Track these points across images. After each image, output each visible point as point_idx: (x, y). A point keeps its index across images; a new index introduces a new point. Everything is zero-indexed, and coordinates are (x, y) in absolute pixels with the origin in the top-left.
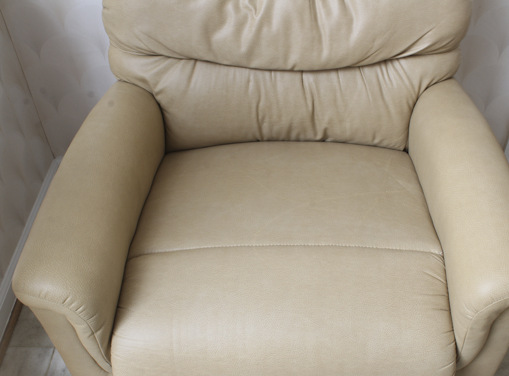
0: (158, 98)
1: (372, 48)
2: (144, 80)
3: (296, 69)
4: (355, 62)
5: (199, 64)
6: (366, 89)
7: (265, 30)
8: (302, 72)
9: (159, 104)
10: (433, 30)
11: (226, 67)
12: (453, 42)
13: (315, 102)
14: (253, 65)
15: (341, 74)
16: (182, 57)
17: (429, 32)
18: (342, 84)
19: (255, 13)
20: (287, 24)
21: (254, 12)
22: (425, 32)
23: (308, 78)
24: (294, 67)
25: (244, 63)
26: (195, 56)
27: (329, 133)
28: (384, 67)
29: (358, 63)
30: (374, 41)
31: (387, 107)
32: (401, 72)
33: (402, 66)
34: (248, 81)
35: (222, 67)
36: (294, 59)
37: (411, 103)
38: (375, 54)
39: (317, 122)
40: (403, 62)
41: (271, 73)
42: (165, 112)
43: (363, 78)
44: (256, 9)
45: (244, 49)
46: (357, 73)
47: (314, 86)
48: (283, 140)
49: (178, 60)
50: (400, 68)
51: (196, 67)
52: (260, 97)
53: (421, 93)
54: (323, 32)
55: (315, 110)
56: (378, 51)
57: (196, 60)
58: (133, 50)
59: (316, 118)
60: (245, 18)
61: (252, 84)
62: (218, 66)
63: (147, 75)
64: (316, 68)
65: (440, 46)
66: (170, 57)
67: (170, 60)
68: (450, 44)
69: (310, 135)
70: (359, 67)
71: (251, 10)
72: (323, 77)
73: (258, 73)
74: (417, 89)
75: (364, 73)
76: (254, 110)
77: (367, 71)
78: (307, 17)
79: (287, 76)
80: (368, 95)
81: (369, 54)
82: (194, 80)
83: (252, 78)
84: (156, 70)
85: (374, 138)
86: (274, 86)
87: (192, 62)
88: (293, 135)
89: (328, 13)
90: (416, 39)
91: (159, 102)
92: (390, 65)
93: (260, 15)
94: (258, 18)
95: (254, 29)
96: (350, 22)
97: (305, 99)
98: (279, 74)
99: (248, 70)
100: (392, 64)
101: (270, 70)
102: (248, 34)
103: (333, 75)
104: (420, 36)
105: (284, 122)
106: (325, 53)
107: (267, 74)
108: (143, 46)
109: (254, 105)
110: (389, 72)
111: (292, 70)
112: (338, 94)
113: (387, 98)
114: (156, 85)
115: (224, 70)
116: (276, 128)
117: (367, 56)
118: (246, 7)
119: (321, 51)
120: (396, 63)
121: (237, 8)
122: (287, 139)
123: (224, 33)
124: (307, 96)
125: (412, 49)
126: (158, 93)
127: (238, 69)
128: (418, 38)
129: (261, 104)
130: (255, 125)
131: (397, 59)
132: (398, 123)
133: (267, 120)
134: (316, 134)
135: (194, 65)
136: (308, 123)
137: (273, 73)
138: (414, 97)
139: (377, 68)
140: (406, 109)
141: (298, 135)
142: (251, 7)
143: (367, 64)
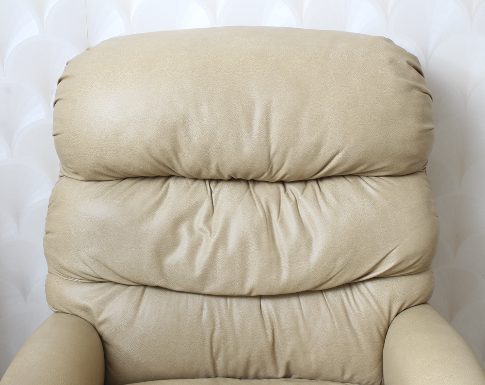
0: (101, 329)
1: (334, 268)
2: (86, 309)
3: (254, 294)
4: (317, 284)
5: (148, 290)
6: (331, 315)
7: (220, 252)
8: (260, 297)
9: (101, 337)
10: (397, 248)
11: (178, 294)
12: (421, 261)
13: (275, 331)
14: (208, 290)
15: (303, 299)
16: (130, 283)
17: (393, 250)
18: (304, 311)
19: (210, 235)
20: (243, 246)
21: (209, 233)
22: (389, 251)
23: (267, 304)
24: (251, 292)
25: (198, 289)
26: (145, 281)
27: (293, 369)
28: (348, 291)
29: (320, 286)
30: (335, 260)
31: (355, 334)
32: (368, 296)
33: (368, 290)
34: (202, 309)
35: (173, 293)
36: (251, 283)
37: (382, 330)
38: (338, 275)
39: (278, 355)
40: (369, 284)
41: (226, 299)
42: (107, 346)
43: (326, 303)
44: (211, 231)
45: (198, 271)
46: (319, 298)
47: (273, 313)
48: (240, 378)
49: (126, 287)
50: (367, 291)
51: (145, 294)
52: (214, 326)
53: (391, 320)
54: (281, 254)
55: (276, 341)
56: (341, 272)
57: (145, 286)
58: (78, 277)
59: (277, 350)
60: (200, 240)
61: (205, 312)
62: (168, 293)
63: (89, 304)
64: (275, 292)
65: (408, 266)
66: (117, 283)
67: (117, 286)
68: (418, 263)
69: (270, 371)
70: (322, 291)
71: (206, 232)
72: (283, 303)
73: (213, 299)
74: (387, 314)
75: (327, 298)
76: (208, 341)
77: (330, 295)
78: (264, 238)
79: (244, 302)
80: (333, 322)
81: (331, 275)
82: (142, 308)
83: (205, 306)
84: (100, 298)
85: (343, 374)
86: (230, 314)
87: (141, 288)
88: (252, 372)
89: (286, 233)
90: (380, 259)
91: (101, 333)
92: (355, 289)
93: (215, 237)
94: (212, 240)
95: (209, 251)
96: (309, 242)
97: (264, 327)
98: (235, 301)
99: (201, 297)
100: (357, 287)
101: (226, 296)
102: (202, 257)
103: (294, 301)
104: (384, 255)
105: (242, 356)
106: (285, 276)
107: (222, 301)
108: (88, 271)
109: (208, 336)
110: (355, 296)
111: (248, 296)
112: (301, 322)
113: (355, 325)
114: (99, 314)
115: (175, 297)
116: (232, 363)
117: (329, 277)
118: (201, 229)
119: (279, 273)
120: (362, 287)
121: (191, 230)
122: (245, 377)
123: (177, 256)
124: (266, 325)
125: (377, 270)
126: (101, 323)
127: (190, 296)
128: (382, 257)
129: (216, 334)
130: (209, 360)
131: (363, 282)
132: (369, 354)
133: (221, 354)
134: (277, 371)
135: (143, 292)
136: (268, 357)
137: (229, 300)
138: (385, 323)
139: (342, 293)
140: (377, 338)
141: (257, 372)
142: (206, 229)
143: (330, 287)
